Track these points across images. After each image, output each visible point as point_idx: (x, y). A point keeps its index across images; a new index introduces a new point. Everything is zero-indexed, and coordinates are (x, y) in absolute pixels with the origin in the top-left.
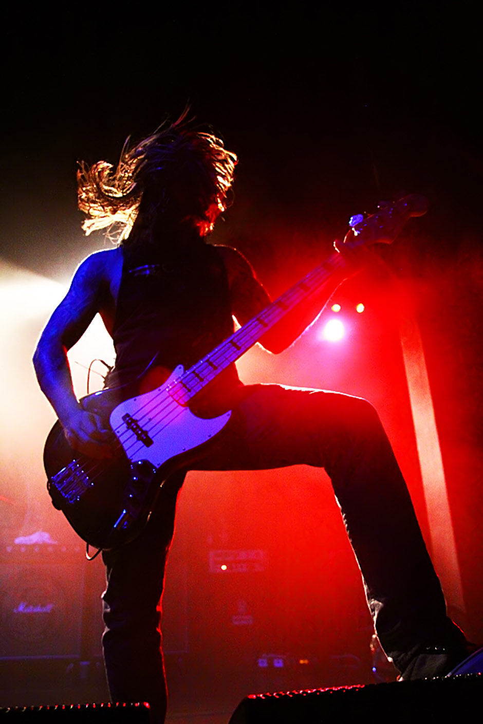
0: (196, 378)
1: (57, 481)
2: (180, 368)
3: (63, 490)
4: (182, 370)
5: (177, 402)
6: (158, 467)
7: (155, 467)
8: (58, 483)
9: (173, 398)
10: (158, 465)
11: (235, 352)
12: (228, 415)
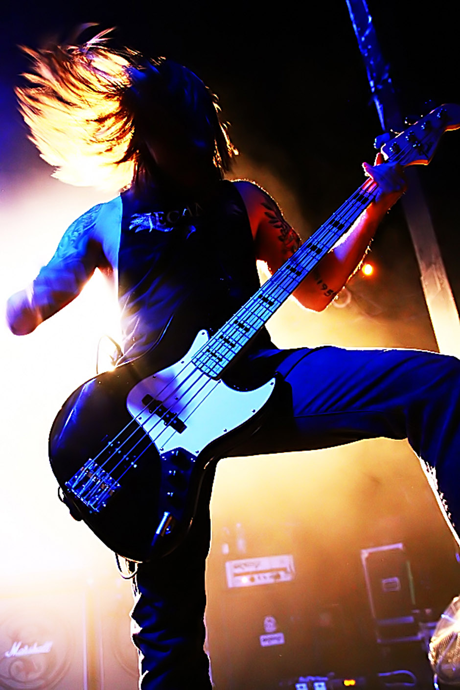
0: (226, 344)
1: (73, 487)
2: (203, 334)
3: (82, 496)
4: (206, 335)
5: (207, 375)
6: (197, 455)
7: (193, 456)
8: (75, 489)
9: (202, 371)
10: (197, 452)
11: (267, 309)
12: (272, 384)
